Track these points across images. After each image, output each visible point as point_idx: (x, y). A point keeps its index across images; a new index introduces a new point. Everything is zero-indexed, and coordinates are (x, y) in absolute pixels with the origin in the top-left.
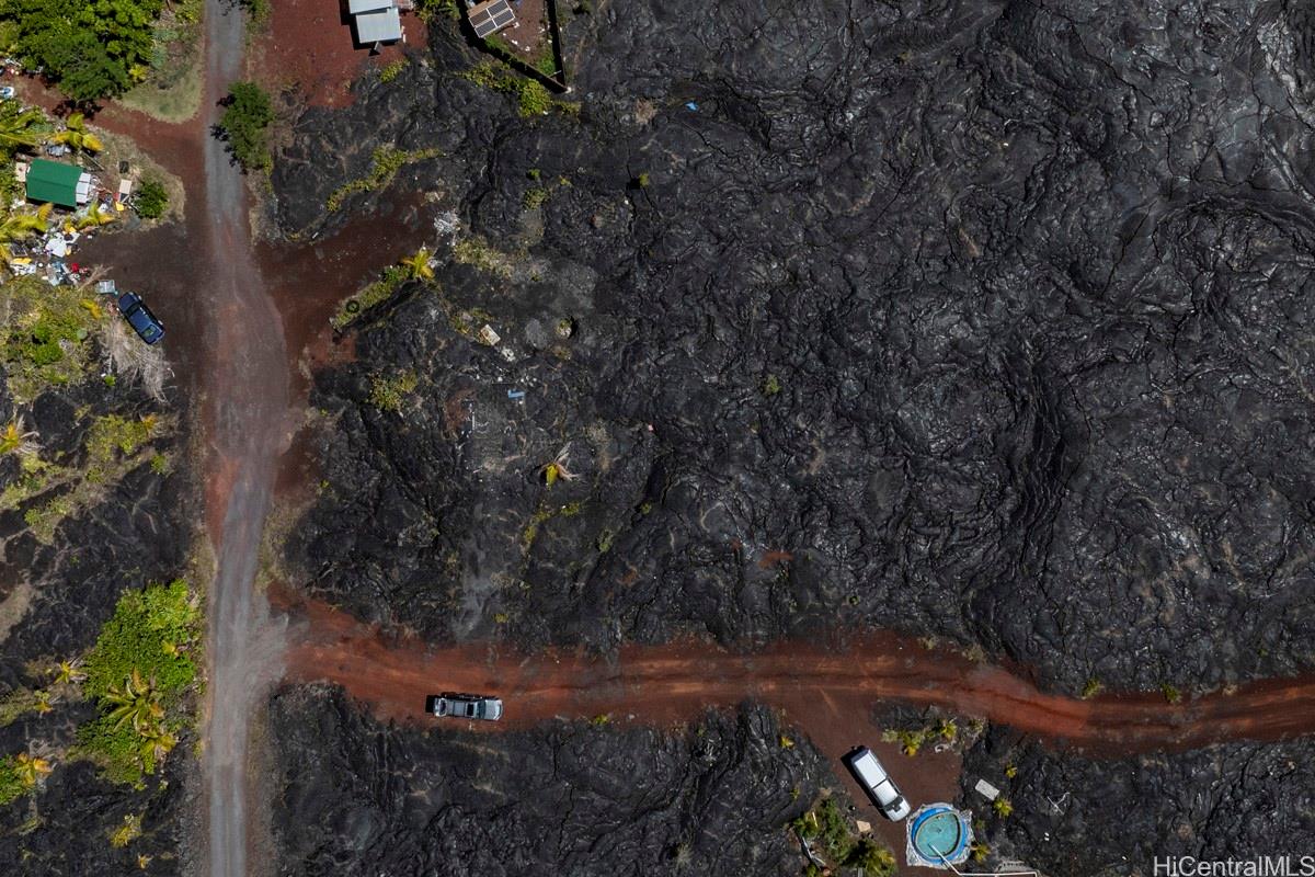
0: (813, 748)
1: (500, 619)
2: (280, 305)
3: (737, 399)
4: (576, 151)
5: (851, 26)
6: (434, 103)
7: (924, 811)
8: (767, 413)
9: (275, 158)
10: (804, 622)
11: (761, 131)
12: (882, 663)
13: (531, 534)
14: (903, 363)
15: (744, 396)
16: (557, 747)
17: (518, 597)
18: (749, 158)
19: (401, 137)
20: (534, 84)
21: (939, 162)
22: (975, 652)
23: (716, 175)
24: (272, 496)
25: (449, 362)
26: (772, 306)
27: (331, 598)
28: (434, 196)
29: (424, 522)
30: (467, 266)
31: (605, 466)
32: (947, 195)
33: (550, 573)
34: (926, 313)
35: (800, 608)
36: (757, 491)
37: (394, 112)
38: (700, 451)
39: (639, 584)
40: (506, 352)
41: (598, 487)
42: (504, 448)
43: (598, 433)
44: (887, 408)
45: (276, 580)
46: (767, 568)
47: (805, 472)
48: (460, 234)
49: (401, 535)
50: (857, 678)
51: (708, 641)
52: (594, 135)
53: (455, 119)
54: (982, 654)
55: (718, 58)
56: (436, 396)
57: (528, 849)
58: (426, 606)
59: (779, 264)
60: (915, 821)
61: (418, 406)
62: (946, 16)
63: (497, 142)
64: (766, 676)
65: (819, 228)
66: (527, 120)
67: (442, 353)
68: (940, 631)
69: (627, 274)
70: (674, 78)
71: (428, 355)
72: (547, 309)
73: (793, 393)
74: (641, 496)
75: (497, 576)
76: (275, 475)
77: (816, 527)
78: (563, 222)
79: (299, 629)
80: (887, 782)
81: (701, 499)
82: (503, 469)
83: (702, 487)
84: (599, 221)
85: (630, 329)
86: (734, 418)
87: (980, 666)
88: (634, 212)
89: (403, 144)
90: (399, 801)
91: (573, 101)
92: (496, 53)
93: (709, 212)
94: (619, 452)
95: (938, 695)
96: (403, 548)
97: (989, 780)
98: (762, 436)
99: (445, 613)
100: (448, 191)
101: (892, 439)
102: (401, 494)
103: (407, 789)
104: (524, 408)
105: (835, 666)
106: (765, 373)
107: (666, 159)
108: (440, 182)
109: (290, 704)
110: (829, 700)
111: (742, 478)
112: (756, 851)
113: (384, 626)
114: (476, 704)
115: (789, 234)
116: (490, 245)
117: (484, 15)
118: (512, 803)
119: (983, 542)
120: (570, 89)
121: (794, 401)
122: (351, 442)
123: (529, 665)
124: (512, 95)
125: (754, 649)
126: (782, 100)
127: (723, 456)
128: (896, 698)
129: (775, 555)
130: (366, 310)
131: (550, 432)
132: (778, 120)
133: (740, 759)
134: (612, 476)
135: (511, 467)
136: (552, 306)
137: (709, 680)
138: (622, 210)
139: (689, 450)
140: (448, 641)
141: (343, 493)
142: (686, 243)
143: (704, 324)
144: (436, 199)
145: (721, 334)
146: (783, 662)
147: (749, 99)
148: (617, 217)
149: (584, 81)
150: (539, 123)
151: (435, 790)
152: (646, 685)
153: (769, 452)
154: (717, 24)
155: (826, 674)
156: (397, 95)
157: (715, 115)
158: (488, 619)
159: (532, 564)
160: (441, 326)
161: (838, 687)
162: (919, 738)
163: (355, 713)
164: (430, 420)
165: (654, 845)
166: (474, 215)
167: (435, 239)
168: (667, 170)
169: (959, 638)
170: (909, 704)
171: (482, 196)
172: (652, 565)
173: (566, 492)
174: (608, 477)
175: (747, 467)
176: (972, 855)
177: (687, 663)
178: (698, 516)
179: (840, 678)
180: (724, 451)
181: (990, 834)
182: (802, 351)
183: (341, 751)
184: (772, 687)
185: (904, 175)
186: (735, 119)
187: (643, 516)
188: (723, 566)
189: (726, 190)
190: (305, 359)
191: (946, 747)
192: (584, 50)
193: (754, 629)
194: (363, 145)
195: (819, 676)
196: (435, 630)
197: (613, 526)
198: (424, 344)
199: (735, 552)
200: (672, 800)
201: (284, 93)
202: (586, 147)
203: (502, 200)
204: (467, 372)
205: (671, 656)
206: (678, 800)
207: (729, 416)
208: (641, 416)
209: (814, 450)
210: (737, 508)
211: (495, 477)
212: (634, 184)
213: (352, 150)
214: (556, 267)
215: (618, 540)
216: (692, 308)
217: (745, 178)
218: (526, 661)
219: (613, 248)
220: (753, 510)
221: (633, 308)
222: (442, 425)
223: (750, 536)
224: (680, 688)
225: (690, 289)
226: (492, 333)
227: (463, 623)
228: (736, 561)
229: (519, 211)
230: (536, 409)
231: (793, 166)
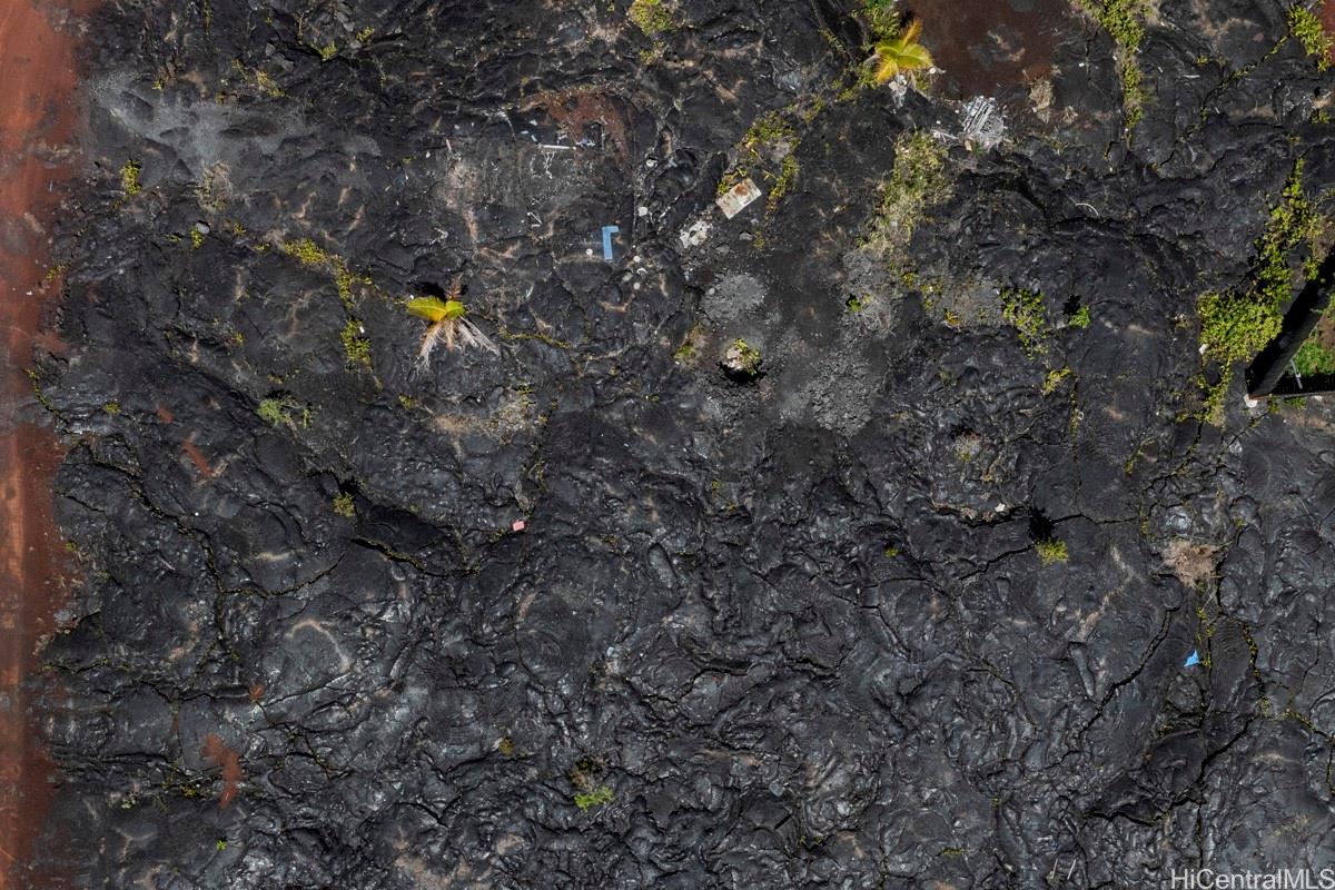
1: (128, 175)
3: (567, 712)
4: (1120, 409)
6: (1236, 114)
8: (533, 772)
10: (87, 819)
11: (1130, 804)
13: (310, 255)
15: (573, 727)
17: (175, 217)
18: (1074, 772)
19: (1167, 38)
20: (1271, 329)
23: (1046, 704)
25: (686, 104)
26: (757, 797)
28: (1041, 98)
29: (349, 28)
30: (888, 160)
31: (445, 423)
33: (223, 291)
35: (119, 815)
36: (369, 742)
38: (463, 628)
39: (186, 479)
40: (701, 228)
41: (400, 405)
42: (495, 208)
43: (514, 413)
46: (205, 752)
47: (402, 845)
48: (958, 150)
51: (62, 617)
52: (1148, 449)
53: (1200, 159)
55: (1295, 726)
56: (615, 71)
58: (169, 21)
59: (845, 818)
61: (598, 32)
63: (1144, 238)
66: (1190, 308)
67: (709, 93)
69: (848, 499)
70: (1259, 628)
71: (705, 60)
72: (786, 323)
73: (573, 830)
74: (376, 496)
75: (224, 175)
77: (288, 860)
78: (970, 371)
81: (357, 624)
82: (451, 203)
83: (384, 627)
84: (968, 447)
85: (730, 496)
86: (526, 704)
88: (980, 523)
89: (1155, 42)
91: (1228, 407)
93: (966, 682)
94: (472, 456)
98: (484, 759)
99: (151, 60)
100: (1050, 131)
104: (578, 258)
106: (619, 771)
107: (1089, 599)
108: (1070, 114)
111: (399, 713)
115: (907, 845)
116: (928, 212)
120: (1252, 404)
121: (555, 832)
123: (27, 230)
124: (1249, 280)
125: (38, 712)
126: (1193, 852)
127: (451, 675)
129: (231, 768)
131: (523, 310)
132: (1151, 842)
135: (453, 221)
136: (791, 334)
138: (986, 496)
139: (465, 605)
140: (90, 61)
142: (905, 630)
143: (729, 653)
144: (1034, 104)
145: (709, 688)
147: (1200, 782)
148: (971, 485)
149: (1266, 444)
150: (1182, 334)
153: (449, 773)
156: (1259, 38)
157: (1168, 706)
158: (131, 150)
159: (244, 253)
160: (764, 93)
164: (565, 54)
166: (996, 182)
167: (951, 97)
168: (1064, 600)
171: (1035, 201)
172: (224, 510)
173: (395, 336)
174: (419, 427)
175: (423, 725)
178: (323, 614)
180: (459, 677)
182: (659, 855)
186: (1160, 748)
187: (331, 498)
188: (213, 661)
189: (1011, 721)
193: (81, 717)
197: (316, 431)
198: (729, 53)
199: (243, 688)
202: (1126, 429)
203: (1025, 243)
204: (662, 141)
205: (34, 537)
207: (532, 694)
208: (545, 506)
209: (449, 867)
210: (337, 699)
211: (433, 185)
212: (1042, 528)
214: (872, 349)
215: (284, 443)
216: (766, 630)
217: (1034, 762)
218: (37, 228)
219: (909, 474)
220: (329, 732)
221: (775, 506)
222: (554, 80)
223: (275, 722)
225: (807, 630)
226: (742, 202)
227: (127, 96)
228: (223, 689)
229: (999, 277)
230: (575, 283)
231: (1050, 863)
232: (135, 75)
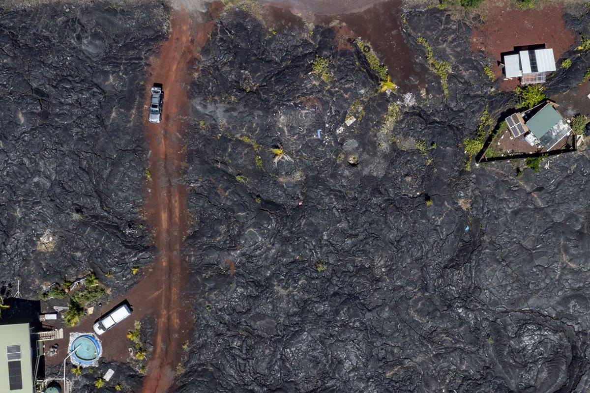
0: (132, 285)
1: (202, 123)
2: (368, 11)
3: (314, 249)
4: (446, 168)
5: (507, 312)
6: (472, 94)
7: (99, 342)
8: (307, 264)
9: (445, 10)
10: (198, 281)
11: (453, 264)
12: (176, 322)
13: (246, 140)
14: (331, 336)
15: (316, 252)
16: (134, 151)
17: (213, 132)
18: (440, 258)
19: (454, 76)
20: (480, 147)
21: (436, 356)
22: (181, 370)
23: (431, 241)
24: (268, 4)
25: (336, 99)
26: (363, 268)
27: (214, 34)
28: (423, 93)
29: (253, 84)
30: (386, 110)
31: (281, 179)
32: (419, 359)
33: (225, 150)
34: (357, 348)
35: (205, 279)
36: (266, 258)
37: (468, 73)
38: (288, 229)
39: (219, 196)
40: (342, 129)
41: (270, 176)
42: (291, 127)
43: (298, 176)
44: (308, 327)
45: (224, 5)
46: (226, 263)
47: (276, 283)
48: (404, 106)
49: (247, 72)
50: (168, 308)
51: (189, 232)
52: (454, 177)
53: (464, 105)
54: (179, 373)
55: (492, 243)
56: (319, 92)
57: (82, 135)
58: (209, 84)
59: (384, 272)
60: (93, 337)
61: (314, 82)
62: (511, 361)
63: (451, 127)
64: (170, 261)
65: (402, 293)
66: (462, 142)
67: (342, 96)
68: (192, 352)
69: (381, 193)
70: (482, 220)
71: (341, 88)
72: (364, 151)
73: (317, 278)
74: (265, 198)
75: (224, 121)
76: (279, 7)
77: (247, 289)
78: (409, 160)
79: (199, 17)
80: (114, 323)
81: (262, 229)
82: (280, 126)
83: (269, 230)
84: (409, 179)
85: (352, 194)
86: (305, 247)
87: (173, 372)
88: (413, 197)
89: (451, 77)
90: (108, 68)
91: (471, 166)
92: (497, 127)
93: (412, 236)
94: (288, 187)
95: (159, 350)
96: (240, 73)
97: (114, 376)
98: (294, 262)
99: (205, 94)
100: (426, 100)
101: (292, 329)
102: (268, 72)
103: (114, 72)
104: (312, 138)
105: (174, 297)
106: (328, 264)
107: (440, 214)
108: (431, 96)
109: (159, 11)
110: (157, 293)
111: (273, 251)
112: (79, 254)
113: (199, 62)
114: (158, 109)
115: (400, 278)
116: (397, 122)
117: (517, 121)
118: (105, 127)
119: (238, 375)
120: (477, 165)
121: (313, 279)
122: (296, 47)
123: (177, 137)
124: (475, 135)
125: (184, 255)
126: (469, 275)
127: (285, 241)
128: (157, 329)
129: (233, 267)
130: (365, 56)
131: (299, 151)
132: (459, 273)
133: (127, 247)
134: (276, 183)
135: (281, 130)
136: (365, 153)
137: (168, 231)
138: (414, 191)
139: (288, 224)
140: (191, 96)
141: (269, 42)
142: (396, 224)
143: (354, 232)
144: (422, 94)
145: (349, 241)
146: (177, 270)
147: (470, 258)
148: (411, 188)
149: (481, 173)
150: (460, 149)
151: (113, 86)
152: (166, 198)
153: (286, 265)
154: (509, 242)
155: (170, 292)
156: (477, 74)
157: (462, 240)
158: (201, 116)
159: (230, 140)
160: (356, 95)
161: (163, 298)
162: (136, 340)
163: (153, 46)
164: (306, 88)
165: (82, 201)
166: (413, 114)
167: (401, 93)
168: (434, 215)
169: (188, 362)
170: (154, 335)
171: (422, 118)
172: (229, 203)
173: (268, 158)
174: (275, 181)
175: (279, 254)
176: (75, 367)
177: (177, 220)
178: (254, 227)
179: (169, 300)
180: (288, 241)
181: (86, 376)
182: (339, 283)
183: (134, 38)
184: (164, 264)
185: (429, 337)
186: (460, 251)
187: (255, 199)
188: (227, 240)
189: (423, 245)
190: (340, 23)
191: (132, 354)
192: (498, 173)
193: (194, 256)
194: (451, 56)
195: (169, 289)
196: (196, 89)
197: (249, 183)
198: (346, 86)
199: (235, 246)
200: (105, 211)
201: (479, 16)
202: (447, 173)
203: (421, 129)
204: (331, 108)
205: (181, 212)
206: (106, 214)
207: (306, 245)
208: (307, 199)
209: (287, 288)
210: (258, 248)
211: (276, 122)
212: (428, 198)
213: (448, 51)
214: (385, 156)
215: (242, 186)
216: (362, 226)
217: (429, 255)
218: (180, 136)
219: (394, 186)
220: (256, 256)
221: (363, 196)
222: (304, 95)
223: (243, 254)
224: (164, 216)
225: (372, 226)
226: (351, 122)
227: (200, 104)
228: (230, 247)
229: (415, 137)
230: (312, 144)
231: (435, 280)
232: (202, 98)
